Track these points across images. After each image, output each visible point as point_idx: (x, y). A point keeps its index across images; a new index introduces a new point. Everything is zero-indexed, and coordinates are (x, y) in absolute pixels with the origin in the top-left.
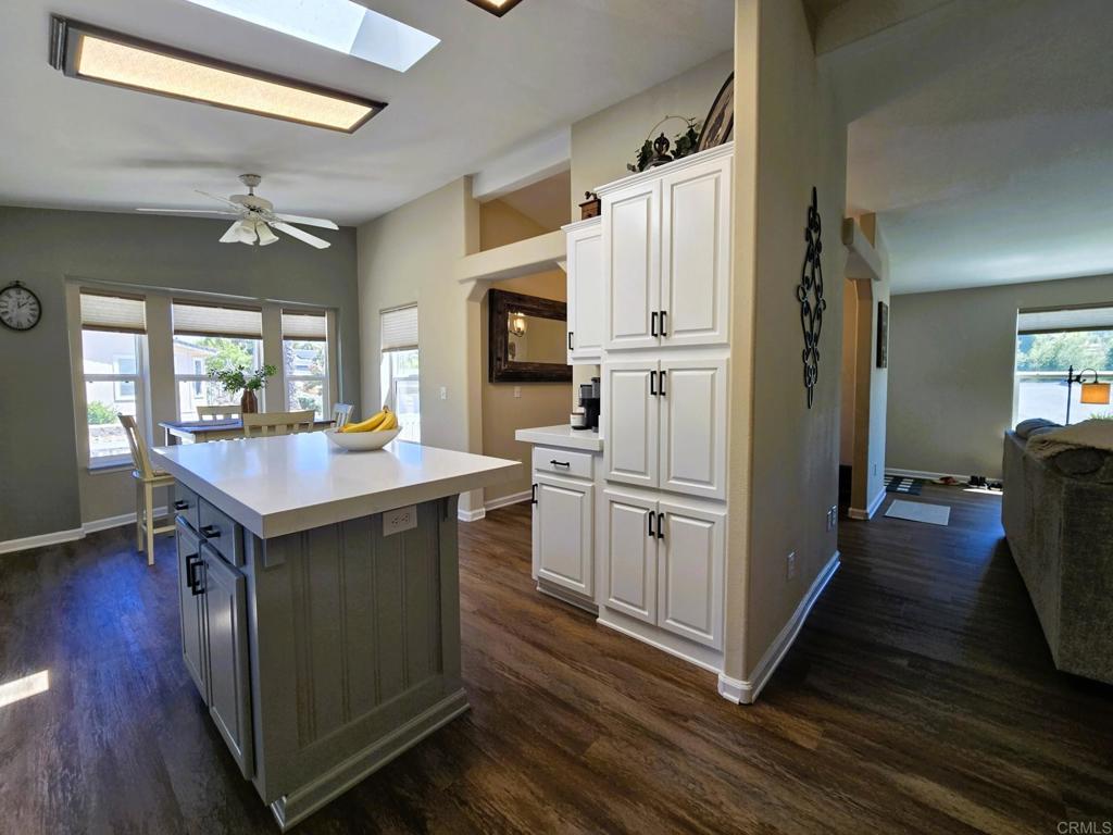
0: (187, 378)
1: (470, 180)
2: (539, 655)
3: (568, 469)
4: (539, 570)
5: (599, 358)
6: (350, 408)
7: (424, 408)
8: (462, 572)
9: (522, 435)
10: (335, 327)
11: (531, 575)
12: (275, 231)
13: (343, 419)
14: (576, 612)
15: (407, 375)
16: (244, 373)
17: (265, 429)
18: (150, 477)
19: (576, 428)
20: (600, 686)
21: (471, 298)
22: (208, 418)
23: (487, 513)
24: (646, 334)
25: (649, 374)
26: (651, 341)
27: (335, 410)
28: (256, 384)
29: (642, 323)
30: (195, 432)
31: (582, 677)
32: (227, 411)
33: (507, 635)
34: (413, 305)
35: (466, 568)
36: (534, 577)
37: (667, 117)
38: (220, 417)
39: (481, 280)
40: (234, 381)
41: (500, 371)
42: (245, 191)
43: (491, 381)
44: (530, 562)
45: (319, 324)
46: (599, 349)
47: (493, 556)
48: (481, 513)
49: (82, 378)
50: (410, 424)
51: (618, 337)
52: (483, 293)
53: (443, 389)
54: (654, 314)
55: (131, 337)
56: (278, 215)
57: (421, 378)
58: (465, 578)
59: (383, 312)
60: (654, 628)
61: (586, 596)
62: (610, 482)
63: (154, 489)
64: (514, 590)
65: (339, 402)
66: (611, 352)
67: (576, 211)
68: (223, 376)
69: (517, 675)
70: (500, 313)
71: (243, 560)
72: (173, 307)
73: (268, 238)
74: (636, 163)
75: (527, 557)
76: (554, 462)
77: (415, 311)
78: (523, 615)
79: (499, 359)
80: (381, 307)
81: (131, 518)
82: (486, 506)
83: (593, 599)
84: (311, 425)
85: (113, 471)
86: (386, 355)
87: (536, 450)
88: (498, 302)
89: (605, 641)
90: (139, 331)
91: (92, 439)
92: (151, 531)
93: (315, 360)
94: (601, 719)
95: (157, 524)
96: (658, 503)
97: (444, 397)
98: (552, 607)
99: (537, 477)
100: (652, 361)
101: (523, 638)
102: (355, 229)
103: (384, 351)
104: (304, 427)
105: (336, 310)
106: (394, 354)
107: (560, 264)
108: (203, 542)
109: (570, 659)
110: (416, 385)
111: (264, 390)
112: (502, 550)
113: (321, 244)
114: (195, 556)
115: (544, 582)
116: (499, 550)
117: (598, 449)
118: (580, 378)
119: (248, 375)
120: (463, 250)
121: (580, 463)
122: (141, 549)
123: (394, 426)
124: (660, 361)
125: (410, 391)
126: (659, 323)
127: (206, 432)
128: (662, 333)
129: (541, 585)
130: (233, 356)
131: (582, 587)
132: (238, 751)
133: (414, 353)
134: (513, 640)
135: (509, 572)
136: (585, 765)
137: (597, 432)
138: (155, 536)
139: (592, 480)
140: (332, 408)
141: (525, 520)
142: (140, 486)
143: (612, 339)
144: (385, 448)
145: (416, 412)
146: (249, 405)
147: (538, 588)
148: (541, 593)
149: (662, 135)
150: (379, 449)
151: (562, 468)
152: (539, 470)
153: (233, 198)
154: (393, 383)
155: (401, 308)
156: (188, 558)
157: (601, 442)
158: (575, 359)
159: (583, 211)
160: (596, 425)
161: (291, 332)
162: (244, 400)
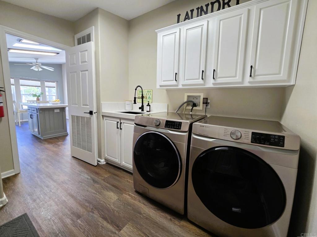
0: (23, 95)
10: (57, 85)
12: (42, 68)
16: (36, 94)
18: (19, 112)
28: (39, 96)
42: (36, 61)
45: (54, 84)
68: (32, 94)
72: (20, 80)
102: (61, 64)
105: (57, 82)
111: (41, 97)
113: (53, 70)
119: (38, 95)
161: (47, 86)
162: (37, 99)
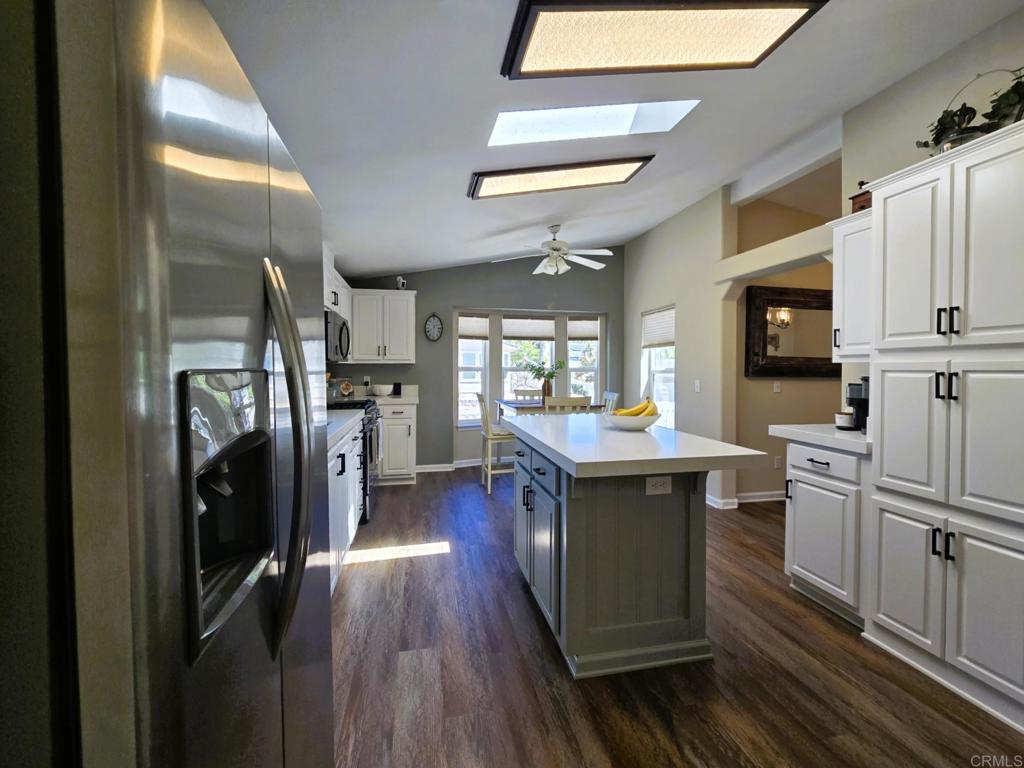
0: (508, 369)
1: (728, 189)
2: (785, 641)
3: (828, 469)
4: (792, 566)
5: (867, 356)
6: (616, 396)
7: (678, 398)
8: (709, 551)
9: (775, 430)
10: (605, 329)
11: (782, 571)
12: (569, 263)
13: (610, 405)
14: (835, 618)
15: (663, 369)
16: (545, 366)
17: (558, 408)
18: (491, 436)
19: (841, 428)
20: (856, 692)
21: (728, 297)
22: (520, 398)
23: (740, 505)
24: (931, 332)
25: (934, 374)
26: (938, 340)
27: (605, 396)
28: (551, 375)
29: (926, 321)
30: (517, 408)
31: (835, 678)
32: (532, 393)
33: (753, 616)
34: (671, 307)
35: (713, 548)
36: (787, 572)
37: (979, 76)
38: (527, 398)
39: (737, 281)
40: (539, 372)
41: (757, 364)
42: (551, 237)
43: (747, 374)
44: (782, 558)
45: (593, 327)
46: (867, 347)
47: (743, 545)
48: (732, 504)
49: (458, 369)
50: (666, 413)
51: (891, 335)
52: (740, 291)
53: (697, 383)
54: (940, 311)
55: (480, 342)
56: (571, 251)
57: (677, 371)
58: (711, 556)
59: (644, 314)
60: (940, 662)
61: (850, 606)
62: (880, 489)
63: (493, 444)
64: (763, 579)
65: (606, 390)
66: (882, 351)
67: (847, 205)
68: (532, 368)
69: (761, 651)
70: (758, 308)
71: (559, 492)
72: (504, 321)
73: (564, 268)
74: (929, 138)
75: (780, 554)
76: (811, 460)
77: (673, 312)
78: (773, 605)
79: (757, 354)
80: (643, 310)
81: (479, 462)
82: (737, 497)
83: (857, 609)
84: (588, 407)
85: (471, 428)
86: (646, 352)
87: (791, 445)
88: (756, 298)
89: (870, 657)
90: (484, 338)
91: (460, 407)
92: (490, 472)
93: (584, 352)
94: (853, 721)
95: (493, 468)
96: (946, 520)
97: (697, 390)
98: (806, 606)
99: (791, 473)
100: (940, 361)
101: (770, 623)
102: (624, 246)
103: (645, 347)
104: (583, 408)
105: (606, 315)
106: (653, 350)
107: (827, 258)
108: (533, 478)
109: (822, 657)
110: (672, 375)
111: (556, 379)
112: (755, 542)
113: (598, 266)
114: (528, 487)
115: (798, 579)
116: (750, 541)
117: (864, 452)
118: (849, 377)
119: (547, 368)
120: (719, 252)
121: (844, 465)
122: (483, 482)
123: (654, 414)
124: (949, 362)
125: (666, 380)
126: (948, 321)
127: (522, 408)
128: (952, 330)
129: (795, 583)
130: (527, 350)
131: (844, 594)
132: (550, 618)
133: (671, 350)
134: (760, 622)
135: (761, 563)
136: (828, 749)
137: (865, 433)
138: (493, 475)
139: (859, 484)
140: (602, 394)
141: (779, 517)
142: (485, 440)
143: (884, 338)
144: (647, 430)
145: (670, 401)
146: (547, 390)
147: (791, 585)
148: (795, 590)
149: (964, 105)
150: (641, 430)
151: (821, 468)
152: (794, 467)
153: (544, 245)
154: (651, 375)
155: (660, 310)
156: (524, 487)
157: (869, 447)
158: (842, 356)
159: (854, 204)
160: (865, 427)
161: (574, 335)
162: (544, 386)
